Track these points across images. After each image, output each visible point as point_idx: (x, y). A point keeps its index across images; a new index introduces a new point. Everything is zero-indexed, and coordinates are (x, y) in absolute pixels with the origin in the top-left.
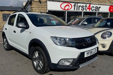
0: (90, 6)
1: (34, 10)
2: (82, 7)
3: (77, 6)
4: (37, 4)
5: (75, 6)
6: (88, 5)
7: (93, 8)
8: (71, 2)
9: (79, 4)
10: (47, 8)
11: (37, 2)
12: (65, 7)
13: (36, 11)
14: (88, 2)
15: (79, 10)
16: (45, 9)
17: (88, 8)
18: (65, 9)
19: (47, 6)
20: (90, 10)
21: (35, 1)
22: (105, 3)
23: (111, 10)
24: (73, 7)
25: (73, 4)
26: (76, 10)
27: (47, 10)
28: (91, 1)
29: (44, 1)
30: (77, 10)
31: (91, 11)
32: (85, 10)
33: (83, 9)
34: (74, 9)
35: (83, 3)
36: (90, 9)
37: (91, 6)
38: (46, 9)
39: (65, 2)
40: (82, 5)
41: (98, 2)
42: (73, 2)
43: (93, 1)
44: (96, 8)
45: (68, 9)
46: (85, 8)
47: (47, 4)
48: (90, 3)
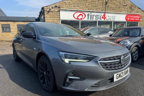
0: (104, 15)
3: (91, 15)
5: (88, 15)
7: (108, 17)
8: (85, 11)
9: (93, 14)
10: (60, 18)
12: (78, 16)
14: (103, 11)
15: (93, 19)
16: (58, 19)
17: (102, 18)
18: (78, 19)
19: (60, 16)
20: (104, 19)
23: (128, 19)
24: (87, 16)
25: (86, 14)
27: (60, 19)
28: (106, 10)
29: (57, 11)
30: (91, 19)
31: (106, 20)
32: (99, 20)
33: (97, 18)
34: (88, 19)
35: (97, 12)
37: (107, 15)
39: (77, 11)
40: (96, 14)
41: (113, 11)
42: (87, 11)
43: (108, 10)
45: (81, 19)
46: (99, 17)
47: (59, 14)
48: (105, 12)
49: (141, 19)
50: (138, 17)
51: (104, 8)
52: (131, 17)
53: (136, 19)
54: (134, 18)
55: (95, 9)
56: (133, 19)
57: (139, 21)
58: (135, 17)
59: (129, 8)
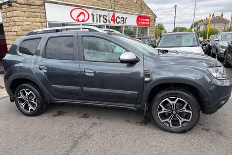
0: (113, 16)
1: (19, 23)
2: (103, 18)
3: (97, 15)
4: (24, 9)
5: (93, 14)
6: (111, 14)
7: (118, 19)
8: (87, 7)
9: (99, 13)
10: (46, 18)
11: (23, 4)
13: (22, 24)
14: (111, 8)
15: (100, 22)
16: (43, 20)
17: (112, 20)
18: (78, 20)
19: (45, 13)
20: (114, 23)
21: (18, 2)
22: (132, 12)
23: (139, 22)
24: (91, 17)
25: (90, 11)
26: (95, 22)
28: (115, 8)
29: (39, 4)
30: (97, 21)
31: (116, 24)
32: (108, 24)
33: (105, 21)
34: (93, 21)
35: (104, 10)
36: (114, 20)
37: (116, 15)
38: (45, 20)
40: (103, 13)
41: (123, 9)
42: (90, 8)
43: (117, 8)
44: (122, 19)
45: (83, 21)
46: (107, 18)
47: (45, 9)
48: (114, 11)
49: (151, 23)
50: (148, 20)
51: (113, 5)
52: (142, 19)
53: (147, 23)
54: (144, 21)
55: (101, 5)
56: (144, 23)
57: (149, 25)
58: (146, 20)
59: (139, 6)
